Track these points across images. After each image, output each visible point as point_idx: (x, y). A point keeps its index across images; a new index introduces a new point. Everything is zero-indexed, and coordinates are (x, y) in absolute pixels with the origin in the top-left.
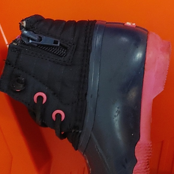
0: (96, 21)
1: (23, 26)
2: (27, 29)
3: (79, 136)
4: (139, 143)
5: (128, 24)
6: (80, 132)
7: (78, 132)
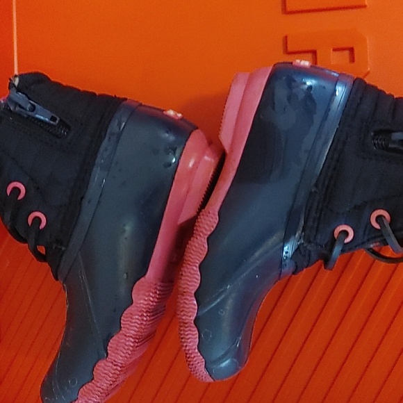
0: (126, 99)
1: (14, 84)
2: (19, 90)
3: (62, 256)
4: (143, 279)
5: (171, 113)
6: (63, 248)
7: (61, 249)
